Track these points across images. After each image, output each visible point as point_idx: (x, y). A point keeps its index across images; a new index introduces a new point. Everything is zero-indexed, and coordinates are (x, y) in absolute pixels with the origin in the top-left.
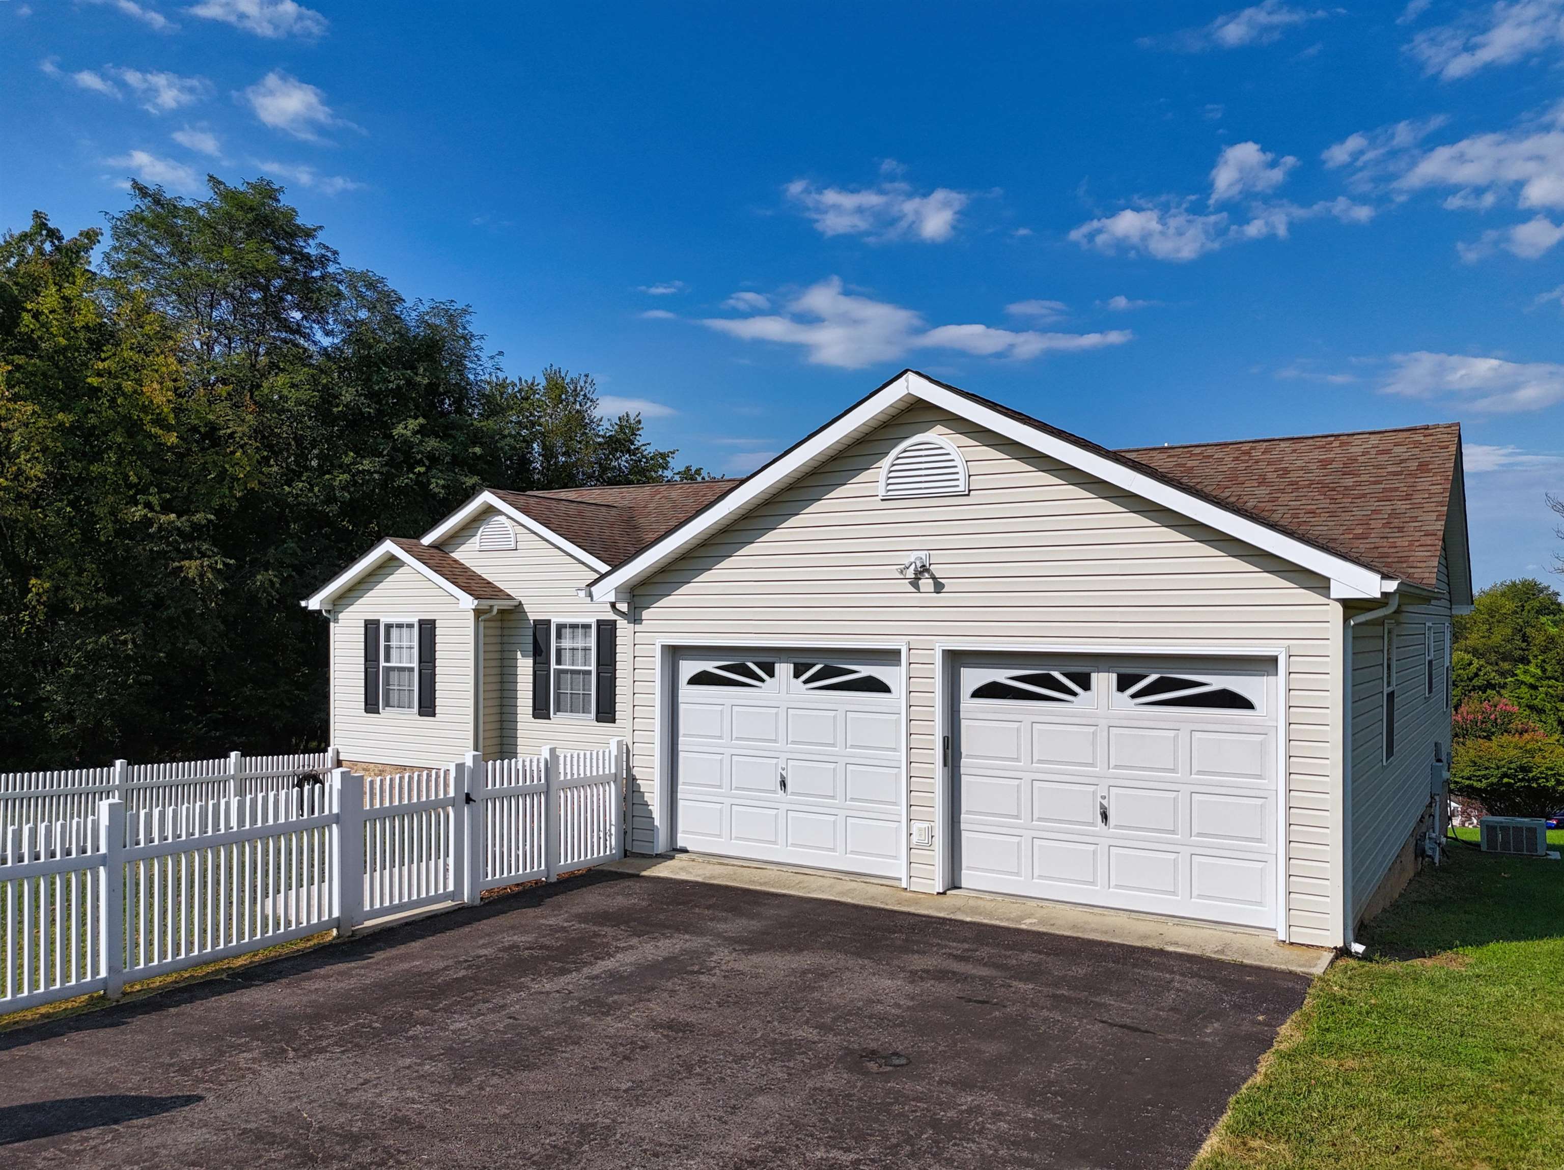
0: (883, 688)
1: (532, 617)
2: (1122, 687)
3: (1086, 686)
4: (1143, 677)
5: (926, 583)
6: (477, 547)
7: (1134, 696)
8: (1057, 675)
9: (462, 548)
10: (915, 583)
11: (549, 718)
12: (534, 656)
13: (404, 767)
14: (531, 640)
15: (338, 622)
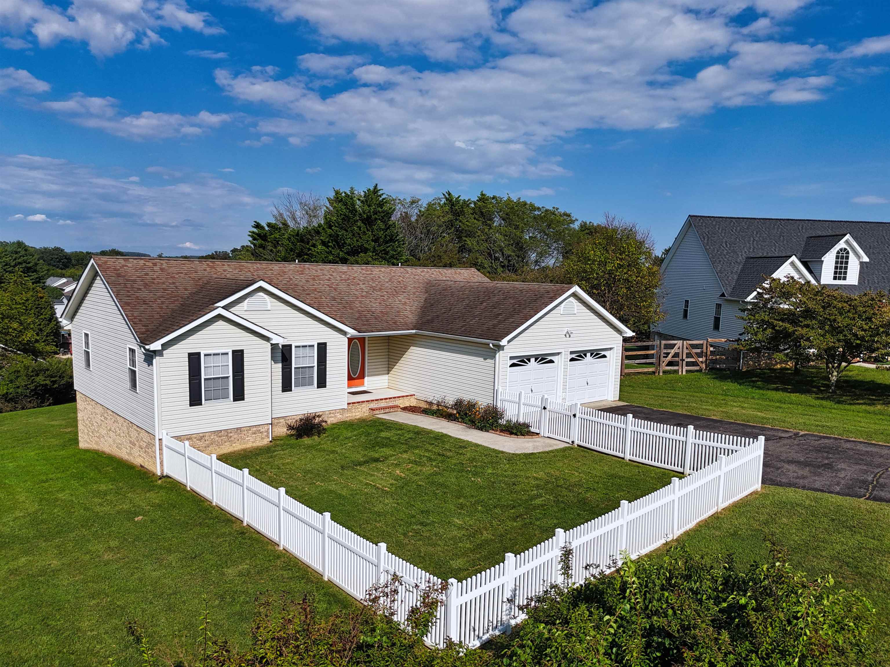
0: (553, 362)
3: (586, 357)
6: (245, 309)
7: (592, 358)
8: (582, 355)
9: (233, 309)
11: (291, 391)
12: (282, 362)
13: (221, 431)
14: (280, 355)
15: (163, 356)
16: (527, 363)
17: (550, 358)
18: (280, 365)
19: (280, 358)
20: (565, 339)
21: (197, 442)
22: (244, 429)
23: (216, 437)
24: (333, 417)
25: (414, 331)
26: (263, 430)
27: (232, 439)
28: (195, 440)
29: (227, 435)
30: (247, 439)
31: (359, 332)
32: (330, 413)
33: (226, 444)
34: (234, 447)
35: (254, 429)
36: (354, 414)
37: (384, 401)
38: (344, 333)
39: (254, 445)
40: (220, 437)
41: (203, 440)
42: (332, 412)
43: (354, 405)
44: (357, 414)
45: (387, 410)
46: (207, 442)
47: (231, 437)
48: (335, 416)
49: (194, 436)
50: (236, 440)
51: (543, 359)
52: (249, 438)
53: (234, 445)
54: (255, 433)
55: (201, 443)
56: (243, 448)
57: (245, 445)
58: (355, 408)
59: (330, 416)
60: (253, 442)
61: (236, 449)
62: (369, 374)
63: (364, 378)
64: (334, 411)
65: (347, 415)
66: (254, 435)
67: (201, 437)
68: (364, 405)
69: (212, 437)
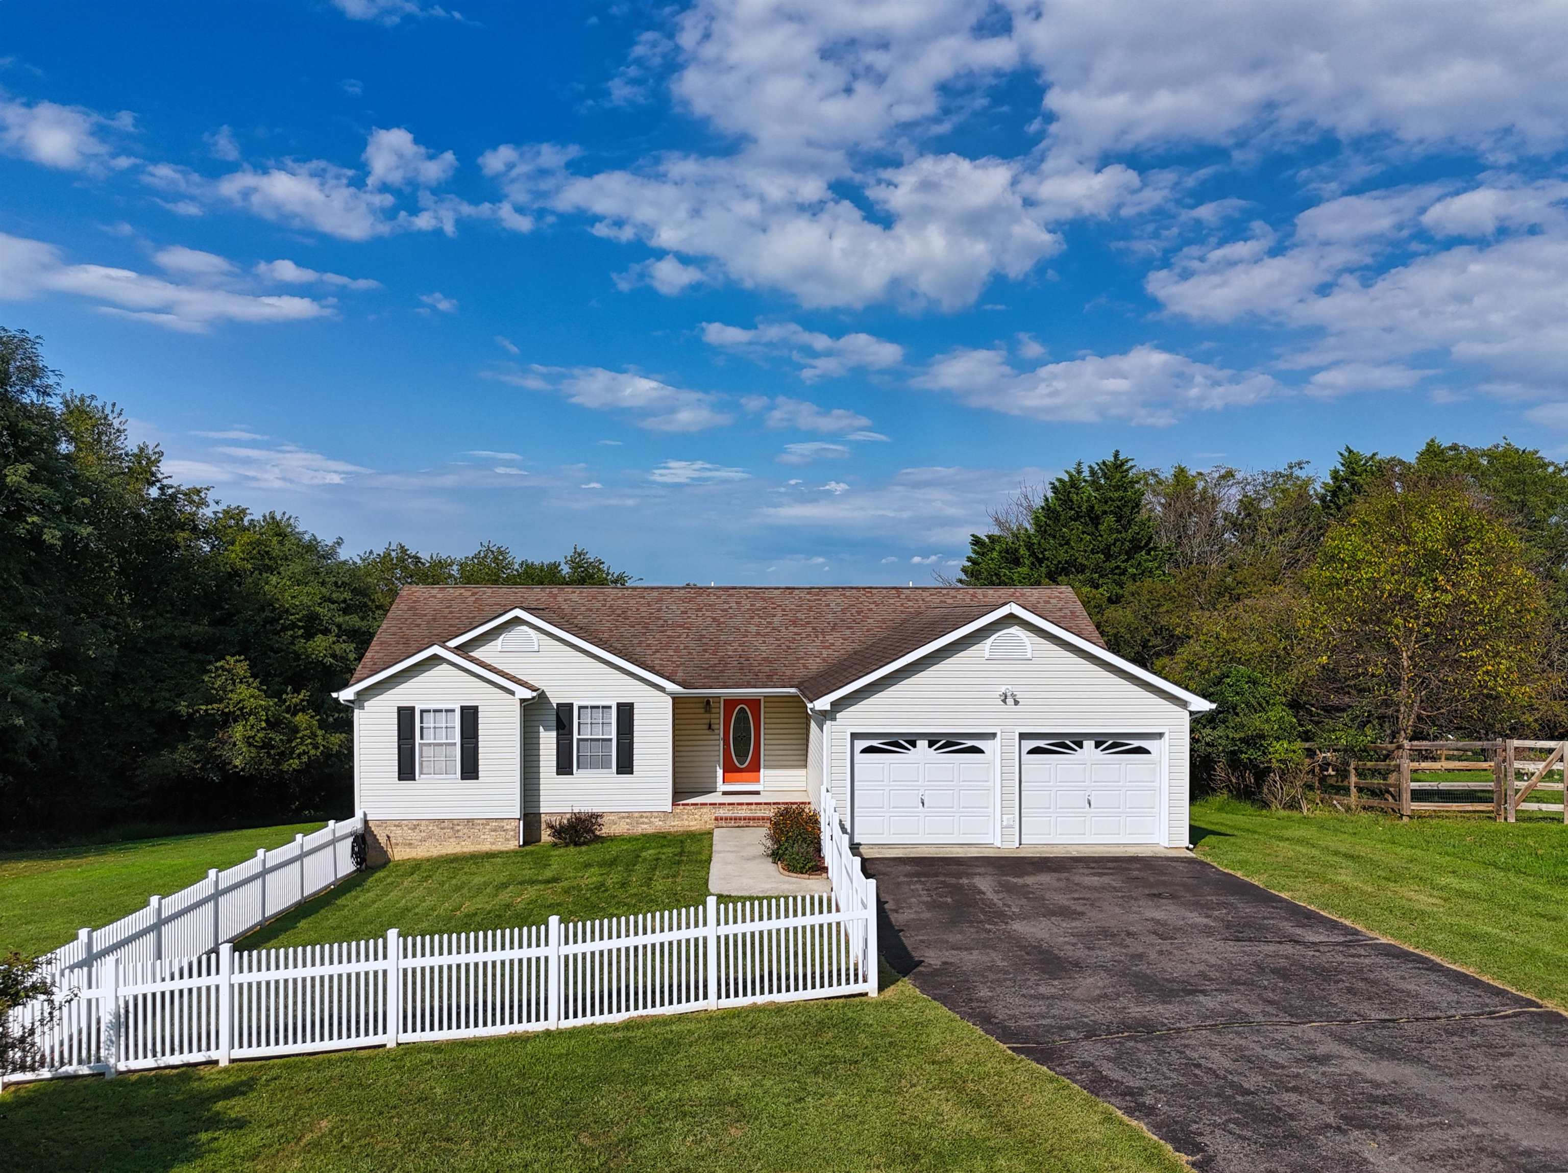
0: (981, 751)
1: (554, 702)
2: (1097, 747)
3: (1081, 747)
4: (1105, 742)
5: (1010, 701)
6: (499, 649)
7: (1102, 750)
8: (1068, 742)
9: (481, 649)
10: (1004, 701)
11: (572, 774)
12: (558, 729)
13: (443, 821)
14: (554, 718)
15: (364, 709)
16: (909, 749)
17: (968, 743)
18: (554, 734)
19: (554, 723)
20: (1003, 707)
21: (409, 831)
22: (479, 821)
23: (435, 828)
25: (792, 690)
26: (508, 827)
28: (405, 828)
29: (452, 828)
30: (483, 837)
31: (688, 688)
32: (642, 817)
33: (451, 840)
34: (462, 846)
35: (493, 824)
36: (686, 823)
37: (745, 807)
38: (662, 689)
39: (494, 847)
40: (442, 829)
42: (644, 815)
43: (686, 807)
44: (692, 824)
45: (742, 823)
48: (651, 822)
49: (405, 822)
50: (466, 837)
52: (486, 837)
54: (495, 830)
55: (415, 834)
56: (476, 849)
57: (479, 846)
58: (687, 813)
60: (492, 844)
62: (767, 763)
63: (759, 771)
64: (648, 814)
65: (672, 824)
66: (493, 833)
67: (415, 825)
68: (705, 810)
69: (430, 828)
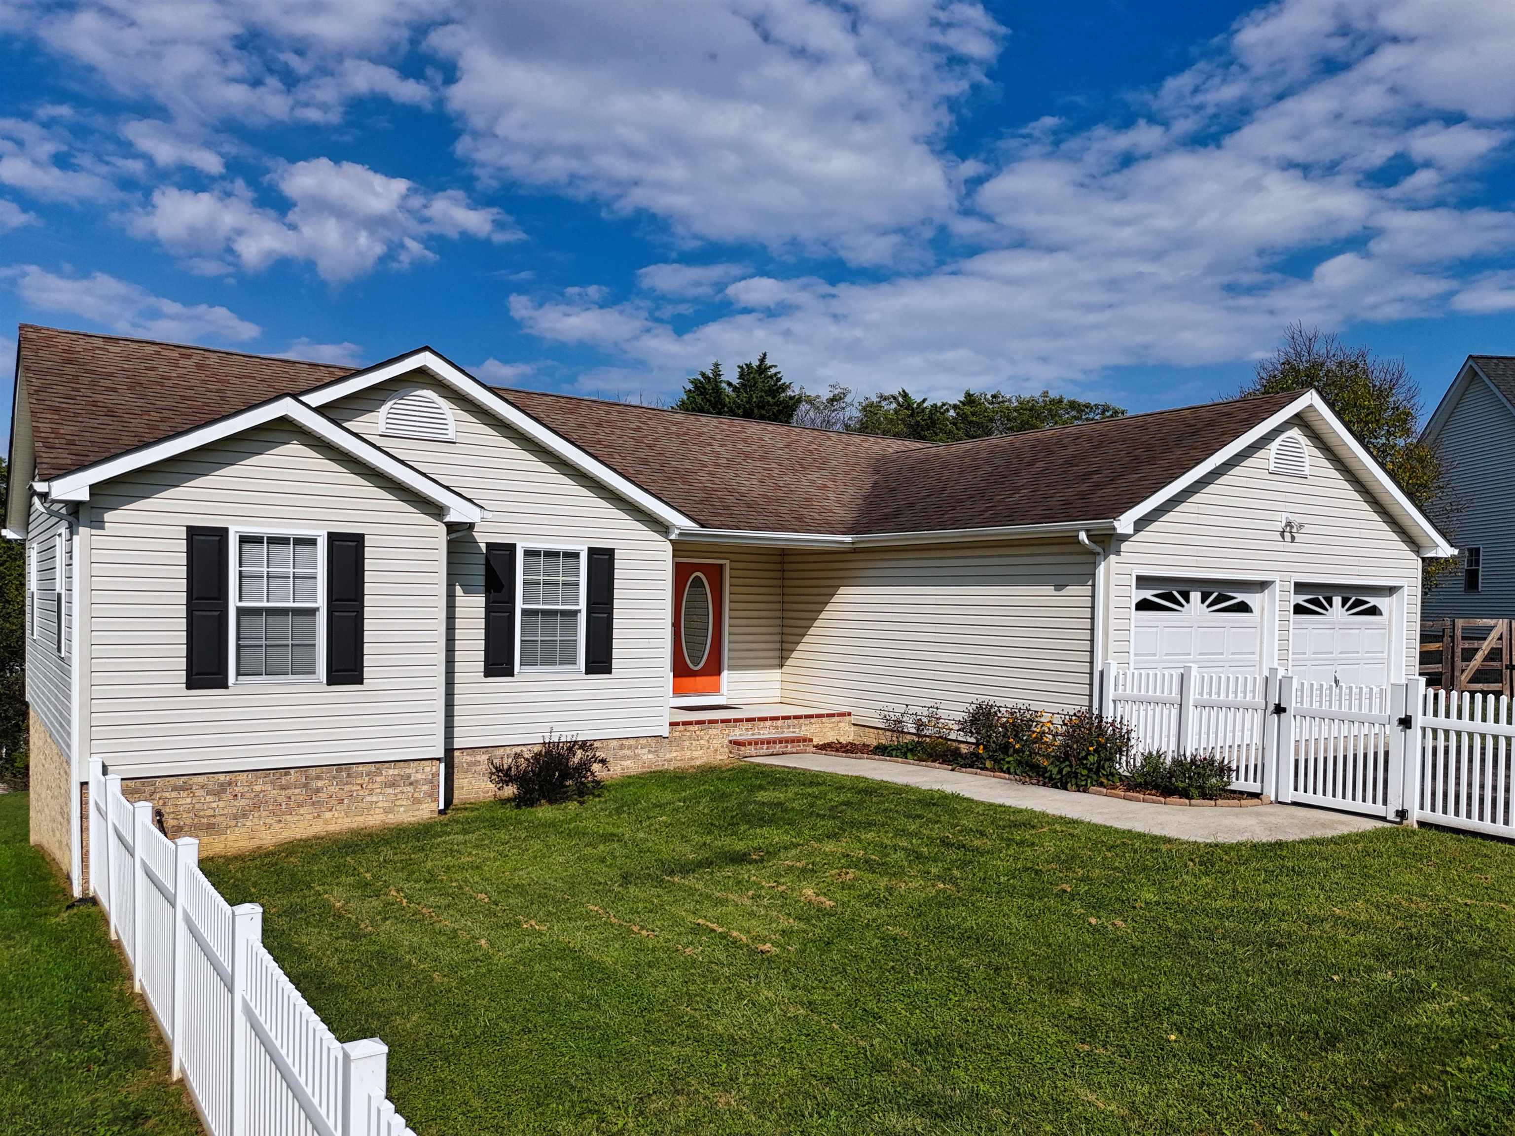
0: (1248, 610)
1: (483, 541)
2: (1343, 605)
3: (1331, 605)
4: (1350, 599)
6: (381, 429)
7: (1346, 611)
8: (1322, 598)
11: (511, 675)
12: (488, 592)
13: (287, 771)
14: (481, 570)
15: (103, 528)
16: (1182, 606)
17: (1240, 597)
18: (480, 600)
19: (481, 581)
20: (1281, 546)
21: (209, 798)
22: (361, 768)
23: (269, 787)
24: (628, 758)
25: (848, 539)
26: (419, 776)
27: (323, 795)
28: (199, 793)
29: (305, 786)
30: (368, 799)
31: (703, 526)
32: (622, 747)
33: (302, 811)
34: (326, 822)
35: (391, 772)
36: (688, 754)
37: (768, 723)
38: (660, 526)
39: (392, 819)
40: (283, 788)
41: (228, 796)
42: (627, 742)
43: (691, 728)
44: (696, 754)
45: (778, 748)
46: (241, 802)
47: (318, 790)
48: (636, 755)
49: (200, 779)
50: (333, 802)
51: (1221, 598)
52: (374, 799)
53: (328, 815)
54: (393, 785)
55: (221, 804)
56: (354, 826)
57: (361, 819)
58: (690, 737)
59: (621, 753)
60: (387, 811)
61: (332, 828)
62: (733, 662)
63: (718, 673)
64: (632, 742)
65: (668, 756)
66: (390, 790)
67: (222, 785)
68: (715, 731)
69: (258, 788)
